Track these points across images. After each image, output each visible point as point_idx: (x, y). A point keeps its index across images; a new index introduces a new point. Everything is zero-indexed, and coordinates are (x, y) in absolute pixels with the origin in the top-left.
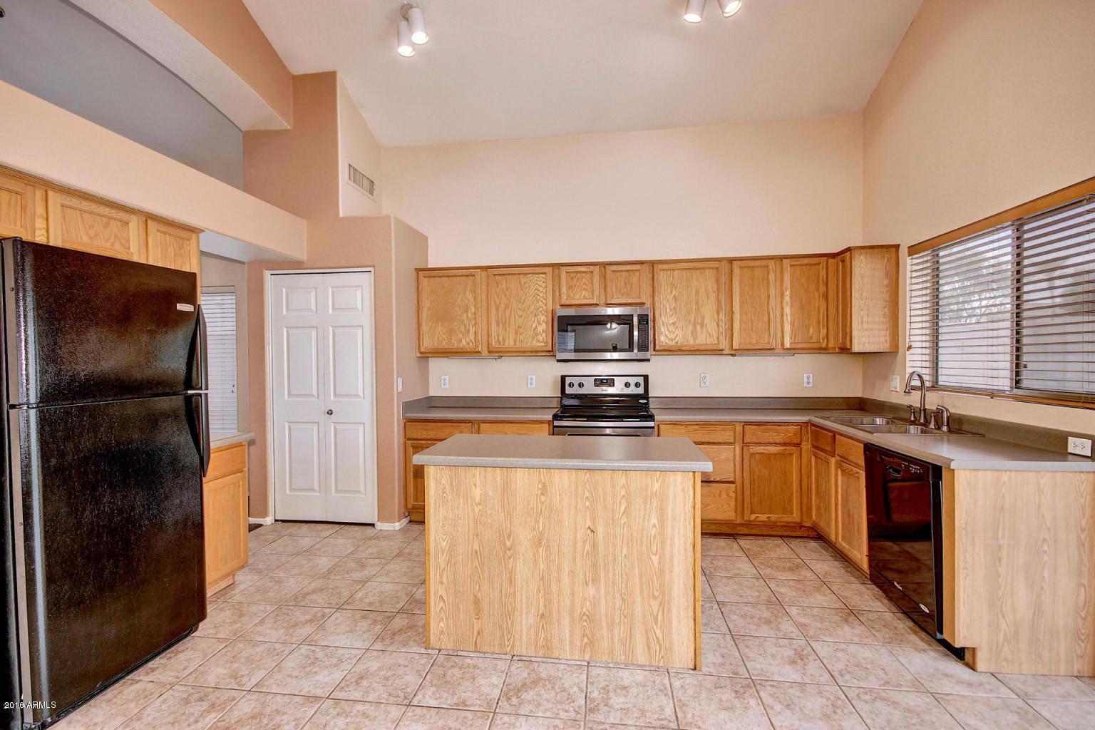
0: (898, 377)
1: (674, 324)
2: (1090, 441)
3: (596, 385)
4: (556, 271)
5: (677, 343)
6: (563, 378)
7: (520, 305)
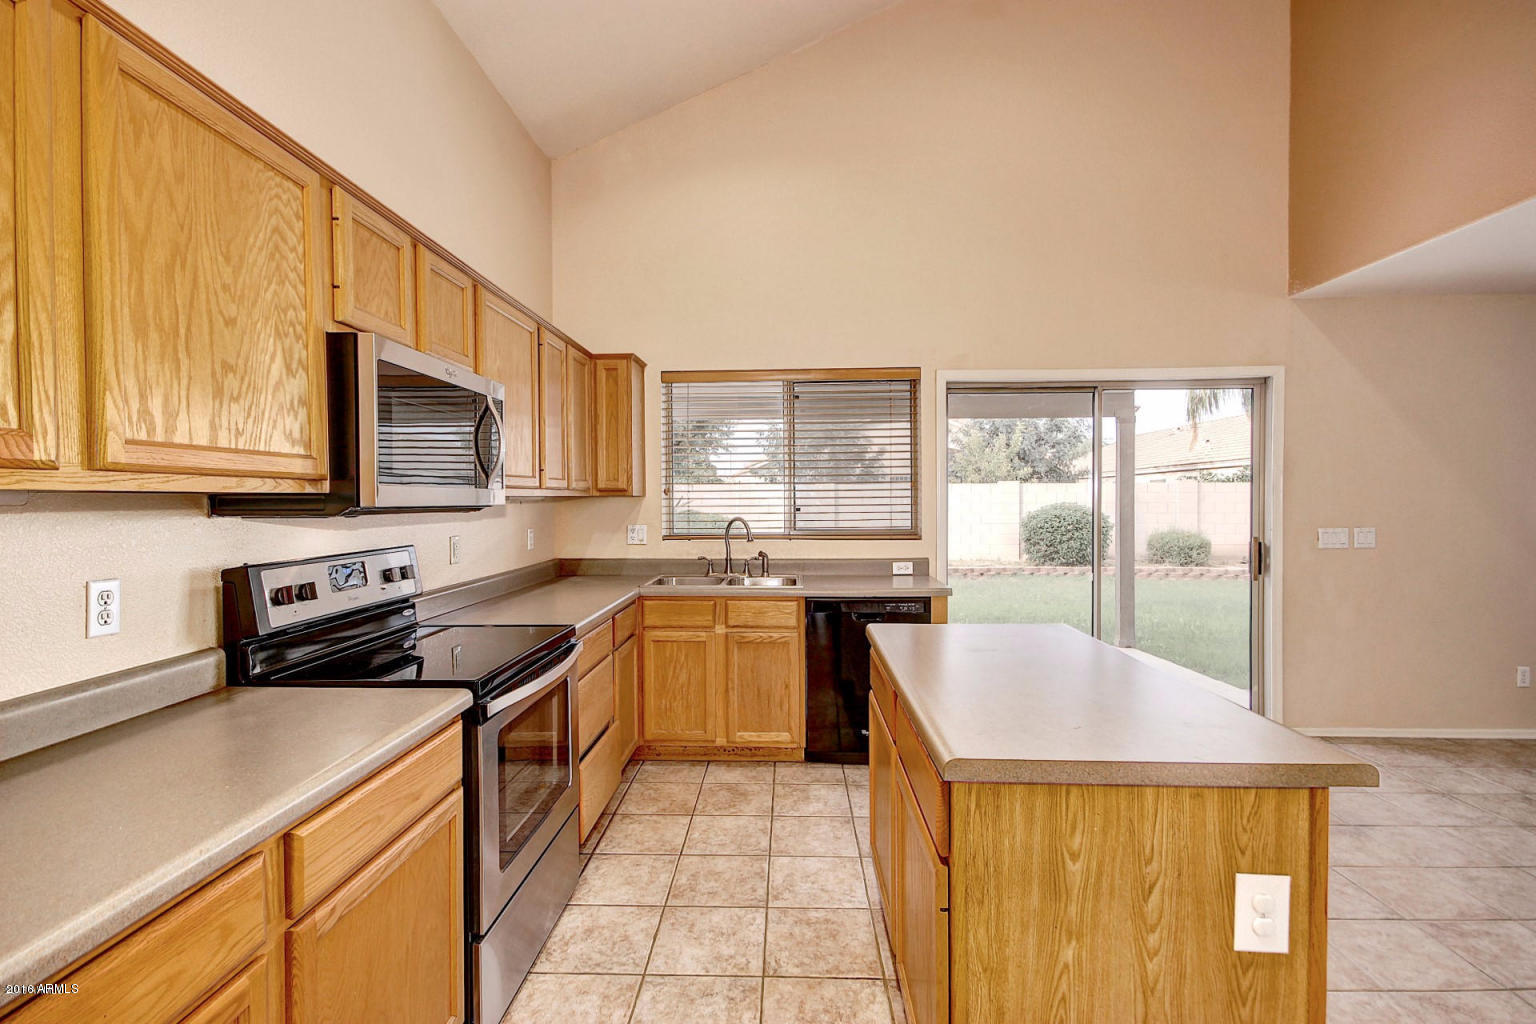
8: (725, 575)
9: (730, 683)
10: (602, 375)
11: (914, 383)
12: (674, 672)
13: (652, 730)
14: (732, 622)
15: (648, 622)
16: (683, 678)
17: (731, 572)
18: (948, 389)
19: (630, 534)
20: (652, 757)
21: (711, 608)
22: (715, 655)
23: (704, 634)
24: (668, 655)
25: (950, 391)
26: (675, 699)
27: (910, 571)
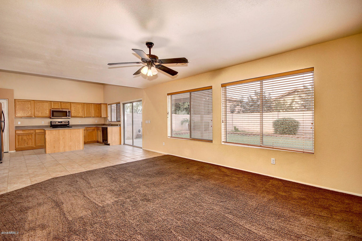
1: (74, 112)
3: (58, 123)
4: (51, 102)
5: (75, 116)
6: (51, 122)
7: (42, 108)
18: (123, 104)
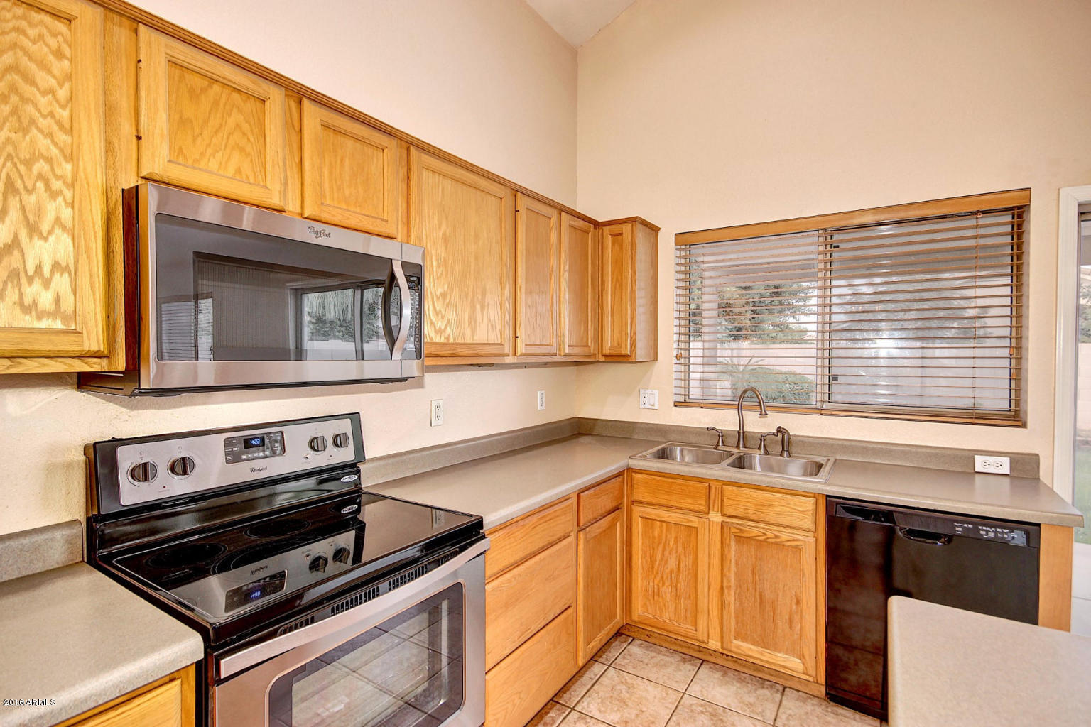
0: (656, 392)
1: (444, 295)
2: (1008, 459)
3: (233, 458)
5: (448, 338)
8: (736, 450)
9: (725, 581)
10: (609, 241)
11: (1019, 213)
12: (663, 554)
13: (640, 610)
14: (728, 511)
15: (635, 497)
16: (672, 563)
17: (745, 447)
18: (1081, 214)
19: (642, 398)
20: (642, 637)
21: (705, 492)
22: (709, 543)
23: (695, 519)
24: (656, 534)
25: (1084, 217)
26: (663, 584)
27: (1006, 470)
